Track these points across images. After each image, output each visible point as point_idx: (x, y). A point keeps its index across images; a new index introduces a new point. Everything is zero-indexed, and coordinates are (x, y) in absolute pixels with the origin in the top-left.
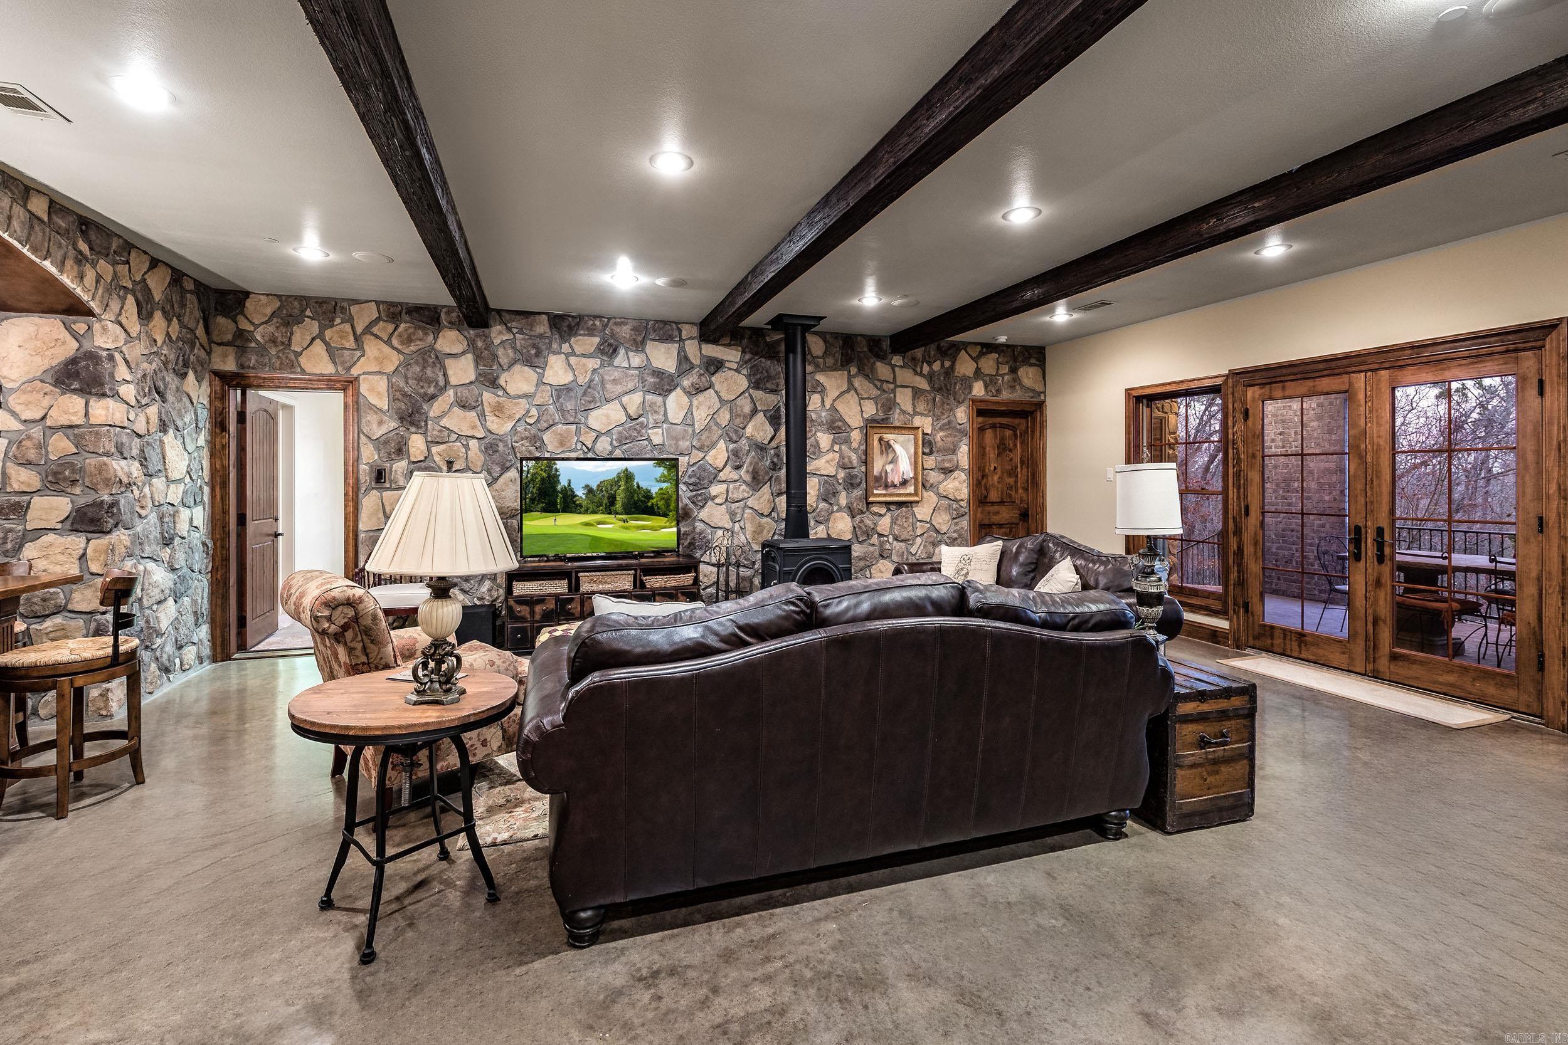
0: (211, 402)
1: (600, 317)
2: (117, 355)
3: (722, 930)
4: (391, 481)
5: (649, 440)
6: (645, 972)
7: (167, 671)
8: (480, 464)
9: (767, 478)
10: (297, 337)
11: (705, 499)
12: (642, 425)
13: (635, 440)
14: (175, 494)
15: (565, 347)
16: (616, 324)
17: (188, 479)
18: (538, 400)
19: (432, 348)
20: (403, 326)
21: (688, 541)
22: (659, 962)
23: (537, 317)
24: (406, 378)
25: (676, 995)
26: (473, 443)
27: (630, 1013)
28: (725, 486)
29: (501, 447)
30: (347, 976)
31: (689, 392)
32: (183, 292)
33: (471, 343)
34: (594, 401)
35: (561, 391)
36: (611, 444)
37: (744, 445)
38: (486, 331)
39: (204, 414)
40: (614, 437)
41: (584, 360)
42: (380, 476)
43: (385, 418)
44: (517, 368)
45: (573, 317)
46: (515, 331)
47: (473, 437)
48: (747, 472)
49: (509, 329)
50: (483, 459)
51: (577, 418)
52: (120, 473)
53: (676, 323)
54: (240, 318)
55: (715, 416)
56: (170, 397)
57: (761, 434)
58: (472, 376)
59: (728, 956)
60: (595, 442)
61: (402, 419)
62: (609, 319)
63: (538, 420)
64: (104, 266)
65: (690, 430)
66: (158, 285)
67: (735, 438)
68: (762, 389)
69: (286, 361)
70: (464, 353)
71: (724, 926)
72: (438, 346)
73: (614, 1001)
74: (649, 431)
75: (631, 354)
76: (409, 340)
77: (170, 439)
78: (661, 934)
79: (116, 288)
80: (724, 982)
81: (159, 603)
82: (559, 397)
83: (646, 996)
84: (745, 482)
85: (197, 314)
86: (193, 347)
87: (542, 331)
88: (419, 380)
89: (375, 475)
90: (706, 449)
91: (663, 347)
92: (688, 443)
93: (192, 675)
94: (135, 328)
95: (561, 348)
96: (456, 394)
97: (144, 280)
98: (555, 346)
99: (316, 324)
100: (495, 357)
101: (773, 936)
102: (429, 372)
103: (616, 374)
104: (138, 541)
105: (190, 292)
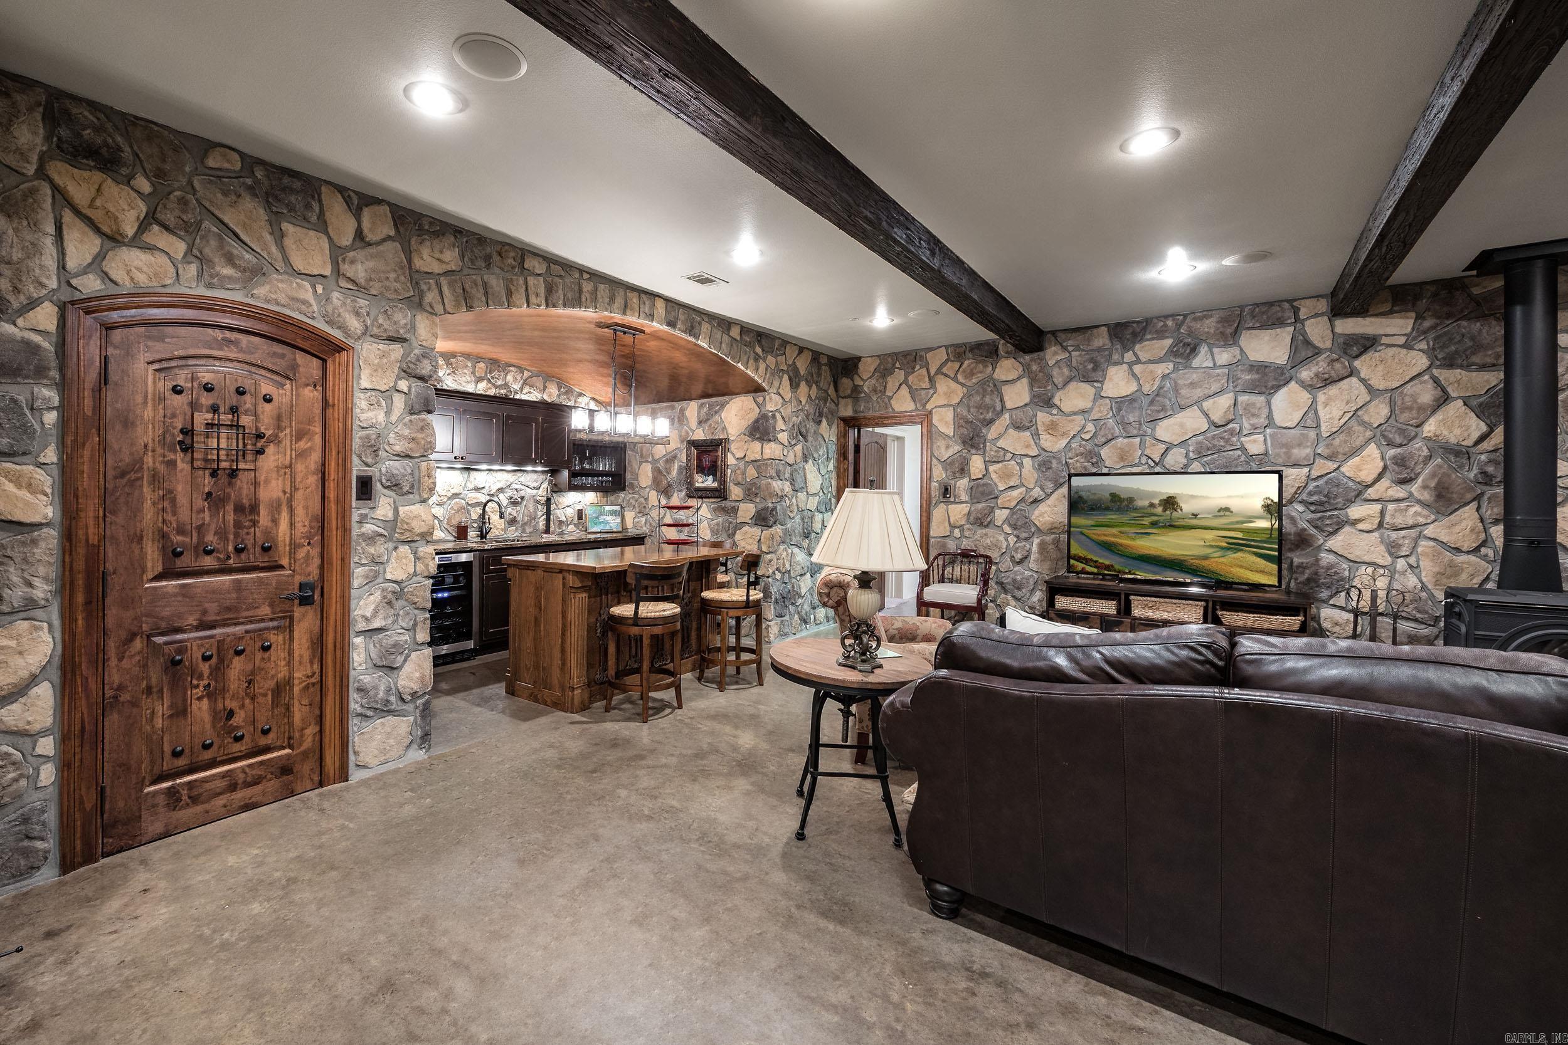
0: (838, 439)
1: (1173, 315)
2: (777, 414)
3: (1081, 987)
4: (955, 496)
5: (1243, 449)
6: (975, 967)
7: (805, 622)
8: (1033, 481)
9: (1469, 496)
10: (890, 385)
11: (1338, 523)
12: (1232, 432)
13: (1221, 450)
14: (813, 503)
15: (1129, 356)
16: (1195, 319)
17: (821, 494)
18: (1095, 415)
19: (991, 377)
20: (966, 363)
21: (1306, 576)
22: (995, 967)
23: (1095, 331)
24: (969, 407)
25: (991, 1002)
26: (1027, 462)
27: (940, 986)
28: (1377, 507)
29: (1054, 464)
30: (785, 840)
31: (1310, 386)
32: (819, 365)
33: (1027, 368)
34: (1164, 409)
35: (1122, 403)
36: (1187, 456)
37: (1419, 449)
38: (1041, 354)
39: (833, 448)
40: (1191, 449)
41: (1151, 367)
42: (946, 491)
43: (951, 443)
44: (1073, 385)
45: (1138, 322)
46: (1070, 348)
47: (1027, 456)
48: (1425, 487)
49: (1065, 349)
50: (1036, 476)
51: (1142, 431)
52: (777, 489)
53: (1288, 301)
54: (856, 377)
55: (1360, 413)
56: (810, 439)
57: (1457, 431)
58: (1026, 398)
59: (1068, 1010)
60: (1164, 454)
61: (964, 443)
62: (1185, 316)
63: (1095, 435)
64: (771, 359)
65: (1312, 434)
66: (803, 365)
67: (1398, 440)
68: (1461, 367)
69: (882, 404)
70: (1019, 378)
71: (1087, 985)
72: (995, 376)
73: (934, 969)
74: (1243, 439)
75: (1216, 350)
76: (972, 374)
77: (810, 467)
78: (1015, 950)
79: (777, 372)
80: (1045, 1026)
81: (801, 575)
82: (1119, 410)
83: (963, 985)
84: (1419, 502)
85: (829, 379)
86: (826, 402)
87: (1101, 344)
88: (979, 407)
89: (942, 490)
90: (1341, 458)
91: (1266, 335)
92: (1308, 451)
93: (822, 628)
94: (788, 395)
95: (1123, 357)
96: (1011, 417)
97: (794, 363)
98: (1116, 357)
99: (902, 372)
100: (1050, 377)
101: (1140, 1030)
102: (987, 400)
103: (1195, 377)
104: (788, 533)
105: (825, 365)
